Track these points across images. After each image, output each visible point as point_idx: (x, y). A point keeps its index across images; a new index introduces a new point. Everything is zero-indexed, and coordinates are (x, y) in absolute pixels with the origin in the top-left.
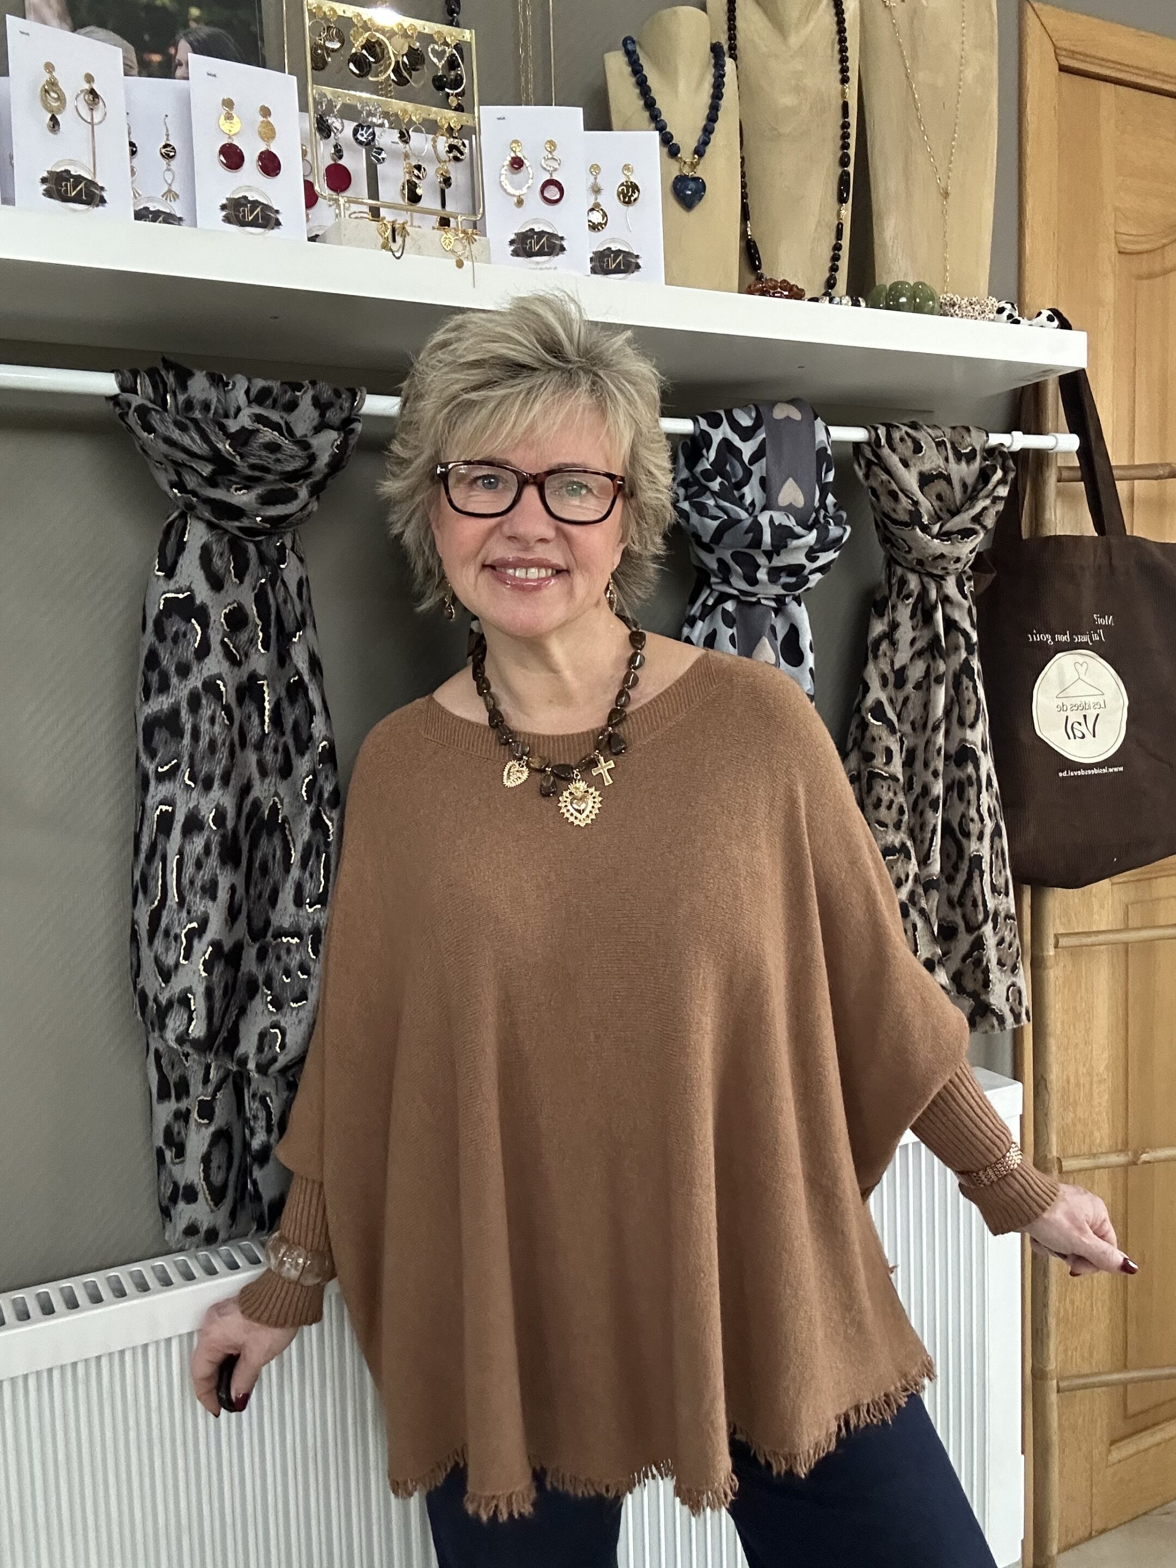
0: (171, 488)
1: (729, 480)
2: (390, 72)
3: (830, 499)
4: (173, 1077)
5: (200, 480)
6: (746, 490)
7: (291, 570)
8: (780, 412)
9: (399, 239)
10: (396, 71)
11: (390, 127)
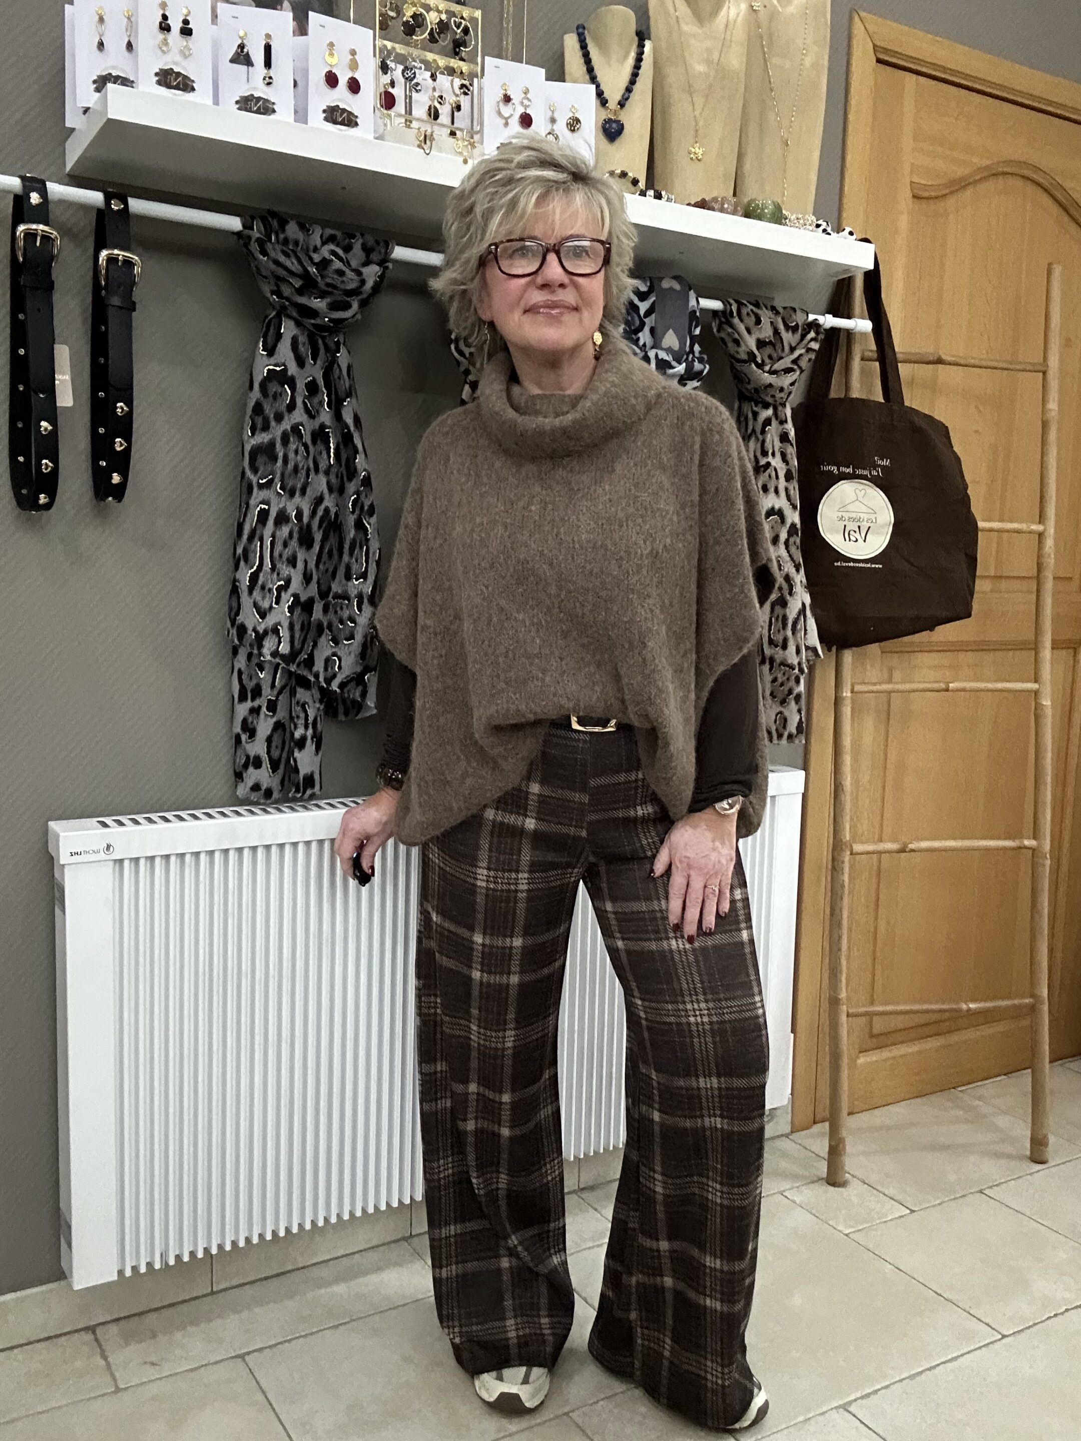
0: (272, 295)
1: (630, 327)
2: (426, 34)
3: (697, 348)
4: (250, 685)
5: (293, 290)
6: (640, 335)
7: (343, 357)
8: (666, 284)
9: (428, 142)
10: (431, 34)
11: (425, 70)
